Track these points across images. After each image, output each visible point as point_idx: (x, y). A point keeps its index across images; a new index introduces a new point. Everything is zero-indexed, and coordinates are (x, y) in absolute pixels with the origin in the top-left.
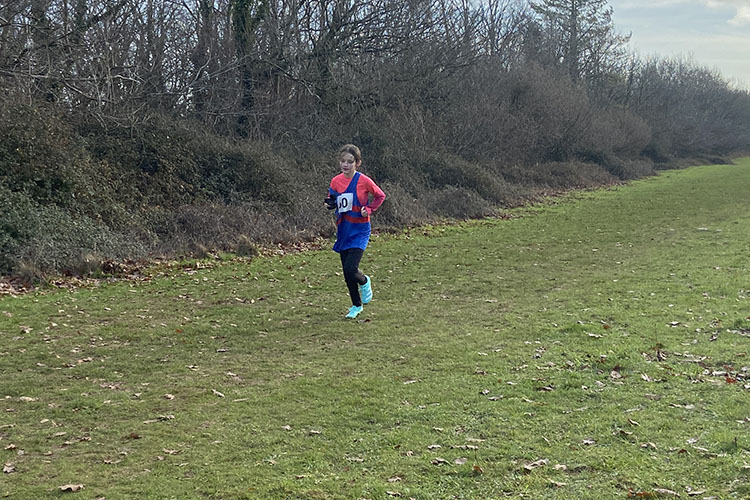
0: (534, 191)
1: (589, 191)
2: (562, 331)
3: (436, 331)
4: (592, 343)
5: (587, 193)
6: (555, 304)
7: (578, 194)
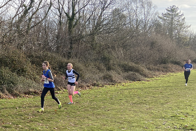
0: (157, 73)
1: (175, 73)
2: (172, 117)
3: (130, 115)
4: (182, 121)
5: (174, 74)
6: (168, 108)
7: (171, 74)
